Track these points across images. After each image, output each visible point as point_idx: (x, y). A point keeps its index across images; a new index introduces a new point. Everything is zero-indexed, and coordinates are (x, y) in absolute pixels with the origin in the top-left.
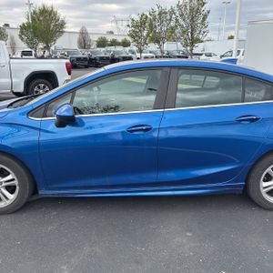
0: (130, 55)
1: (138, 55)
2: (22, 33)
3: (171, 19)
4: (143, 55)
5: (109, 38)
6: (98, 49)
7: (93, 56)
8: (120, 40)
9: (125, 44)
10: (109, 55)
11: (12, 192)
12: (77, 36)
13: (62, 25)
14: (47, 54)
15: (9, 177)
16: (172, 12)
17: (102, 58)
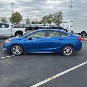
0: (42, 26)
1: (44, 26)
2: (11, 20)
3: (53, 17)
4: (45, 26)
5: (36, 21)
6: (32, 24)
7: (31, 27)
8: (39, 22)
9: (40, 23)
10: (35, 26)
11: (20, 52)
12: (26, 20)
13: (22, 17)
14: (17, 26)
15: (20, 49)
16: (53, 15)
17: (33, 27)
